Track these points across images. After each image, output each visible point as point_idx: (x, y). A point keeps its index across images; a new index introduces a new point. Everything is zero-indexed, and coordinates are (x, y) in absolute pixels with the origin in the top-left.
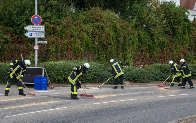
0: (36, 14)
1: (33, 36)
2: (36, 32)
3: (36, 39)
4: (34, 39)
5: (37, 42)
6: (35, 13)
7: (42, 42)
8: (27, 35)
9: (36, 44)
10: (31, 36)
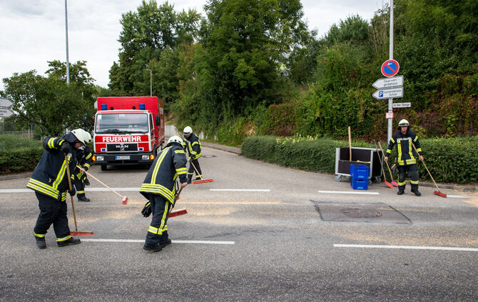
0: (391, 58)
1: (386, 96)
2: (389, 88)
3: (390, 101)
4: (386, 101)
5: (391, 105)
6: (388, 58)
7: (401, 105)
8: (376, 95)
9: (390, 108)
10: (382, 96)
